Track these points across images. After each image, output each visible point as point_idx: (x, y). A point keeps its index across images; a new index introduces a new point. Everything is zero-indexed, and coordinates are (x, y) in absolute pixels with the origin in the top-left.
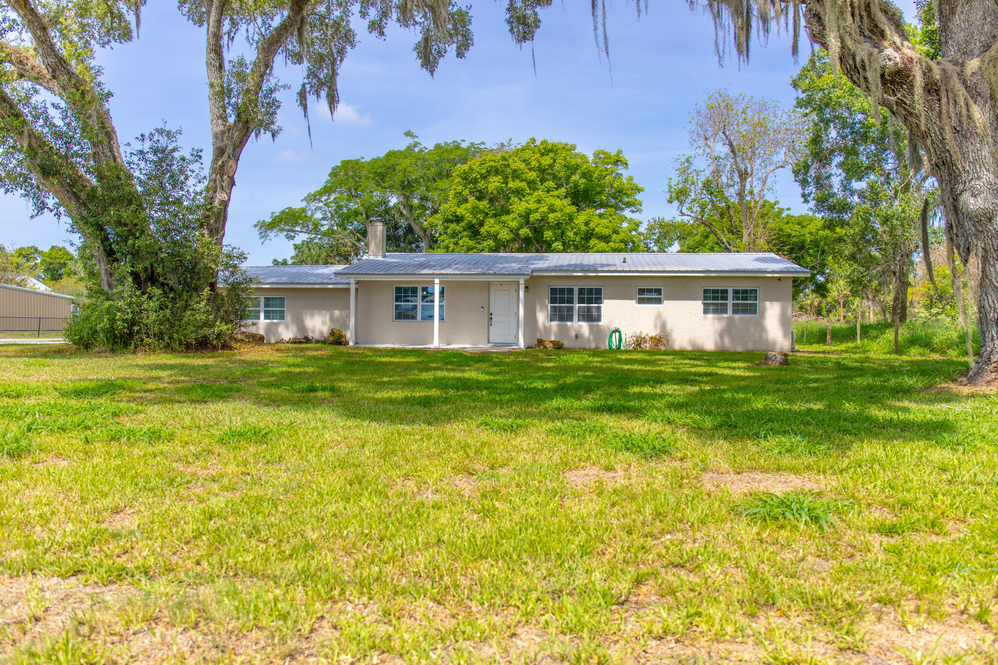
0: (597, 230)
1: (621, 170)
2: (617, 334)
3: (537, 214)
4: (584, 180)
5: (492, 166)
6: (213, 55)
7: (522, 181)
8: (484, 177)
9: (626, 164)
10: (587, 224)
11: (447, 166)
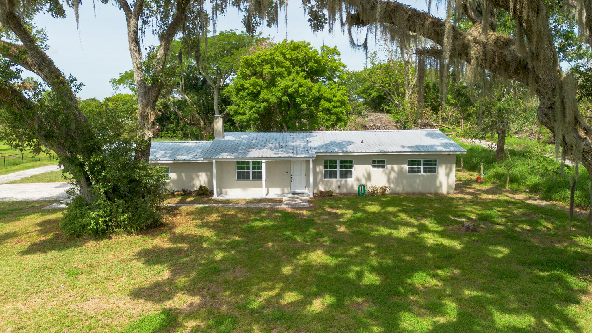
0: (325, 95)
1: (336, 57)
2: (363, 187)
3: (292, 88)
4: (316, 65)
5: (264, 59)
6: (134, 44)
8: (260, 65)
9: (339, 54)
10: (319, 91)
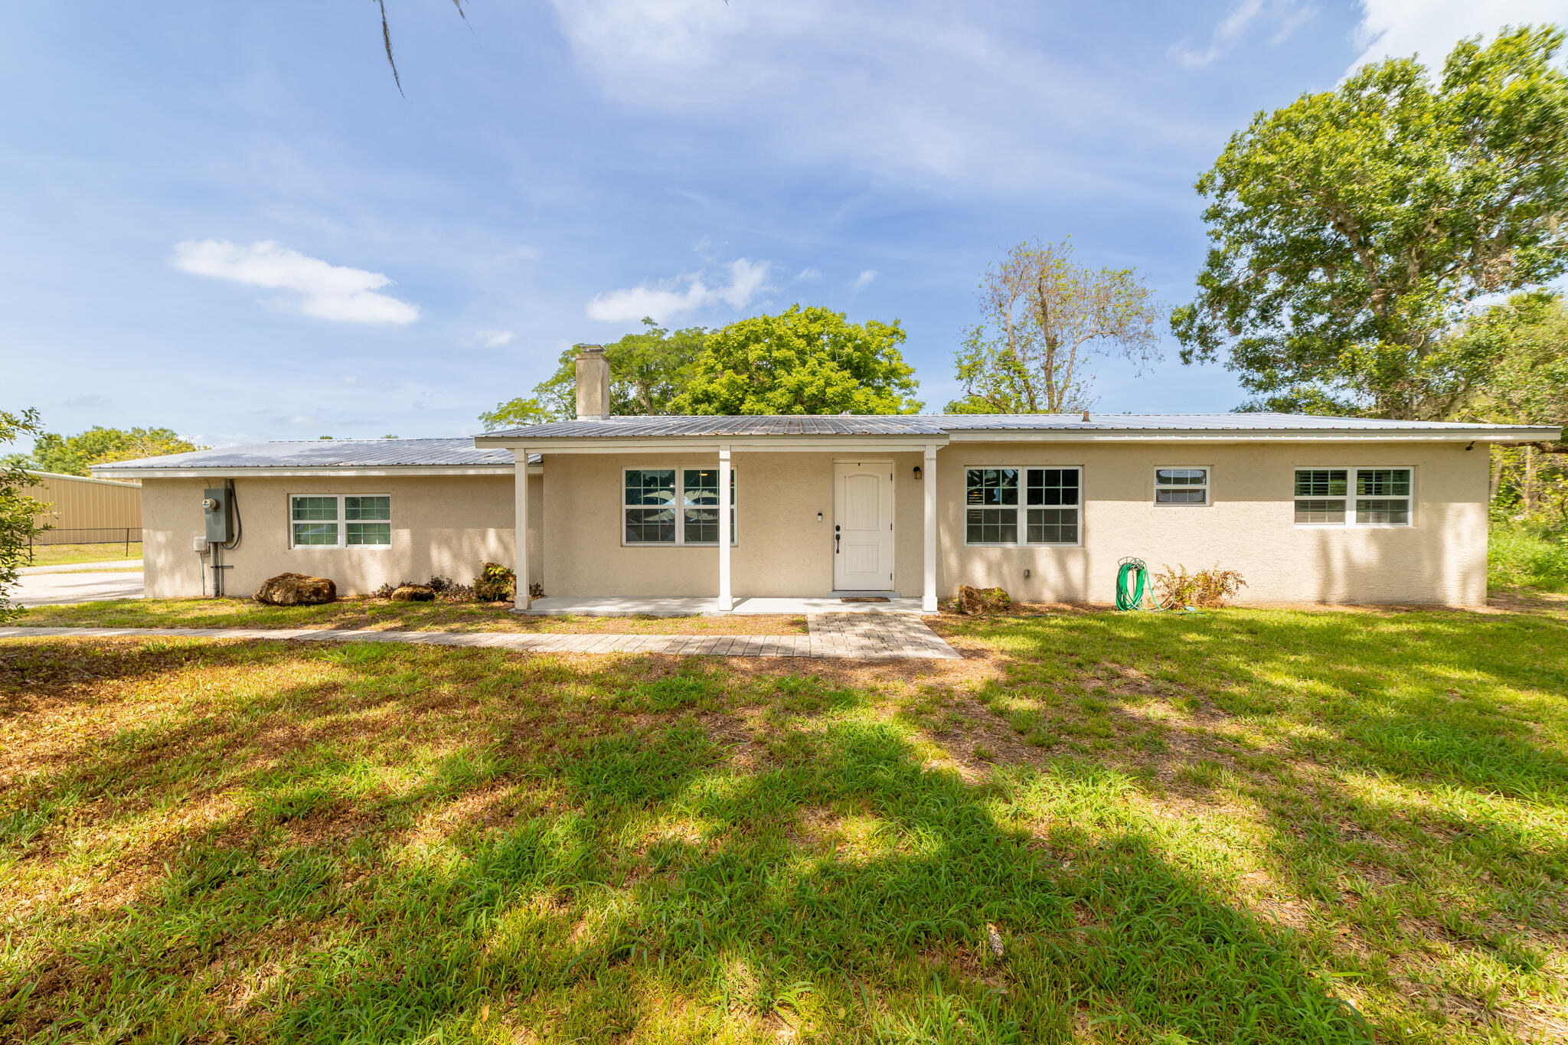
4: (858, 353)
5: (752, 332)
7: (789, 349)
8: (743, 346)
9: (904, 336)
11: (689, 353)
